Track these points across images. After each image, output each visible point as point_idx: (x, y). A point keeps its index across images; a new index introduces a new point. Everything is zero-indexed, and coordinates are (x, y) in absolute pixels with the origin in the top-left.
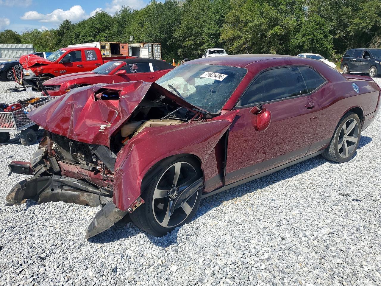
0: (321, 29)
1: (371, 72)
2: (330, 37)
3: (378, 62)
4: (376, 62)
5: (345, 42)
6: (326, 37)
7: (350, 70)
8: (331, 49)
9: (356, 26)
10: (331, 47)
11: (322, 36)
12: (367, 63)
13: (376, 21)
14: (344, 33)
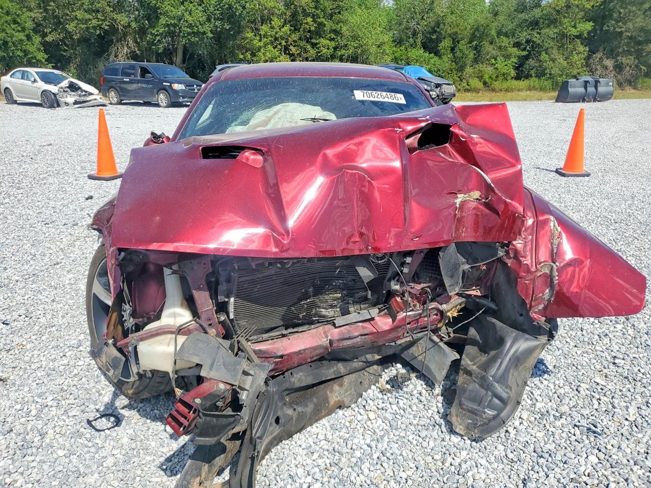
0: (15, 22)
1: (160, 99)
2: (37, 39)
3: (169, 84)
4: (164, 84)
5: (65, 51)
6: (29, 37)
7: (122, 98)
8: (43, 61)
9: (83, 24)
10: (43, 58)
11: (22, 36)
12: (150, 86)
13: (113, 19)
14: (59, 35)
